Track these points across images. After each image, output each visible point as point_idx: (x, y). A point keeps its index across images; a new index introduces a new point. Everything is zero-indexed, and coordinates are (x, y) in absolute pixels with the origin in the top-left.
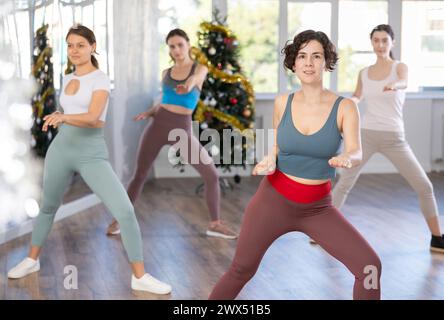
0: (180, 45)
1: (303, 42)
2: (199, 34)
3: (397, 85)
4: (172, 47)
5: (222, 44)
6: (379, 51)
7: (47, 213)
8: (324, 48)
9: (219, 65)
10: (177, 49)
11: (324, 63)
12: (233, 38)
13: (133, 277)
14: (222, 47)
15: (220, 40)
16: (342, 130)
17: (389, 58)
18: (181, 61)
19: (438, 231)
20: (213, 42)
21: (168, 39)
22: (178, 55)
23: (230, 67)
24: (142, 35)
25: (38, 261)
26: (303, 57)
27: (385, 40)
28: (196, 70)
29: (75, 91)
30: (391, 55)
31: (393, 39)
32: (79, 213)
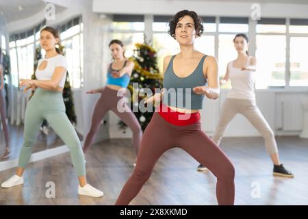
0: (117, 49)
1: (180, 17)
2: (134, 50)
3: (250, 67)
4: (113, 50)
5: (148, 56)
6: (239, 49)
7: (28, 146)
8: (195, 21)
9: (146, 68)
10: (116, 51)
11: (194, 32)
12: (154, 53)
13: (79, 187)
14: (148, 58)
15: (146, 53)
16: (207, 77)
17: (245, 55)
18: (118, 59)
19: (277, 162)
20: (142, 55)
21: (110, 45)
22: (116, 55)
23: (151, 69)
24: (102, 53)
25: (22, 177)
26: (180, 26)
27: (242, 42)
28: (127, 64)
29: (45, 68)
30: (247, 52)
31: (247, 42)
32: (59, 155)
